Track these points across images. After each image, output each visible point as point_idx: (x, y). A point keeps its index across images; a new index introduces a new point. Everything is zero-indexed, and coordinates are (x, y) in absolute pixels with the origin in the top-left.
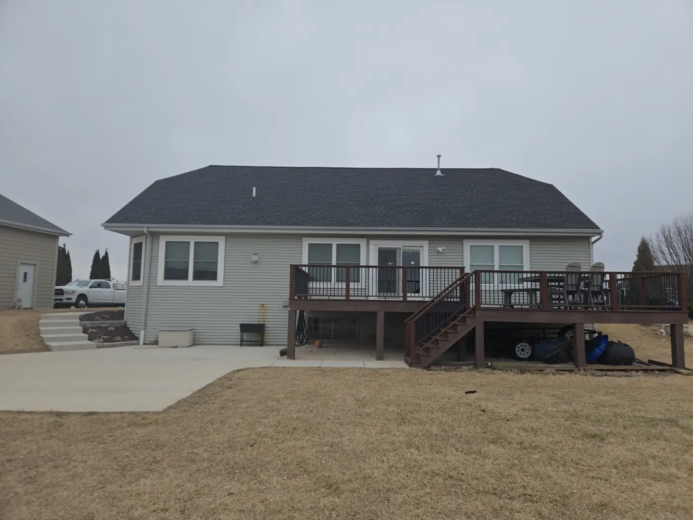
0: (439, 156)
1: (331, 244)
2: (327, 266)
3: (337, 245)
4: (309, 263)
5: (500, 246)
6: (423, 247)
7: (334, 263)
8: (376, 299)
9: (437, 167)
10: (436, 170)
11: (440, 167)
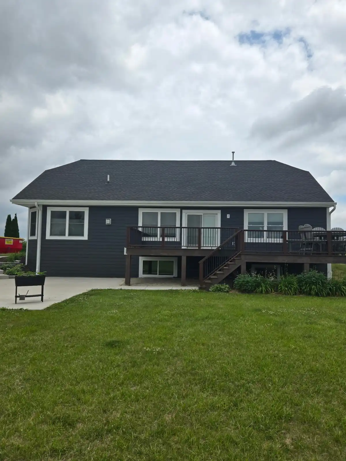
0: (233, 153)
1: (157, 213)
2: (155, 227)
3: (161, 213)
4: (143, 225)
5: (268, 214)
6: (217, 214)
7: (159, 225)
8: (186, 248)
9: (232, 160)
10: (231, 162)
11: (234, 160)
